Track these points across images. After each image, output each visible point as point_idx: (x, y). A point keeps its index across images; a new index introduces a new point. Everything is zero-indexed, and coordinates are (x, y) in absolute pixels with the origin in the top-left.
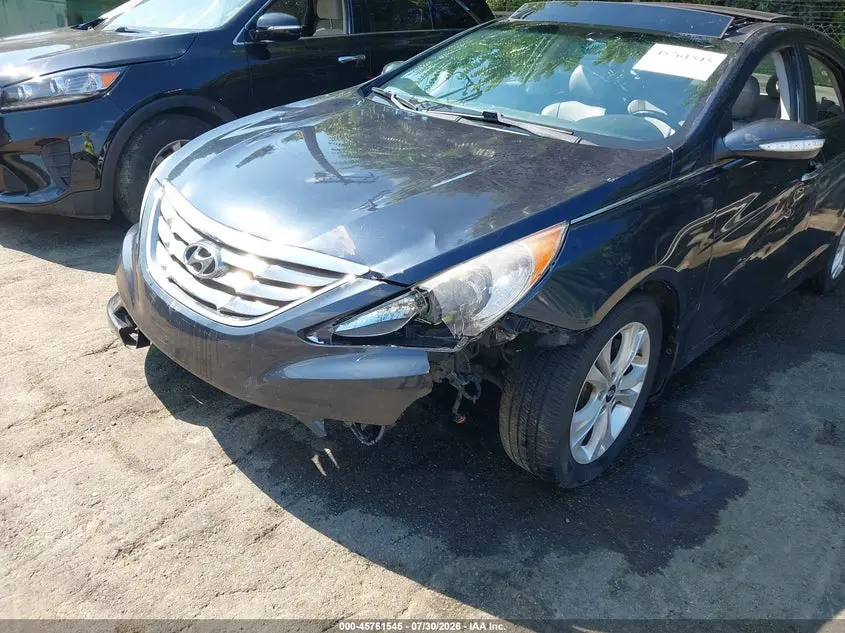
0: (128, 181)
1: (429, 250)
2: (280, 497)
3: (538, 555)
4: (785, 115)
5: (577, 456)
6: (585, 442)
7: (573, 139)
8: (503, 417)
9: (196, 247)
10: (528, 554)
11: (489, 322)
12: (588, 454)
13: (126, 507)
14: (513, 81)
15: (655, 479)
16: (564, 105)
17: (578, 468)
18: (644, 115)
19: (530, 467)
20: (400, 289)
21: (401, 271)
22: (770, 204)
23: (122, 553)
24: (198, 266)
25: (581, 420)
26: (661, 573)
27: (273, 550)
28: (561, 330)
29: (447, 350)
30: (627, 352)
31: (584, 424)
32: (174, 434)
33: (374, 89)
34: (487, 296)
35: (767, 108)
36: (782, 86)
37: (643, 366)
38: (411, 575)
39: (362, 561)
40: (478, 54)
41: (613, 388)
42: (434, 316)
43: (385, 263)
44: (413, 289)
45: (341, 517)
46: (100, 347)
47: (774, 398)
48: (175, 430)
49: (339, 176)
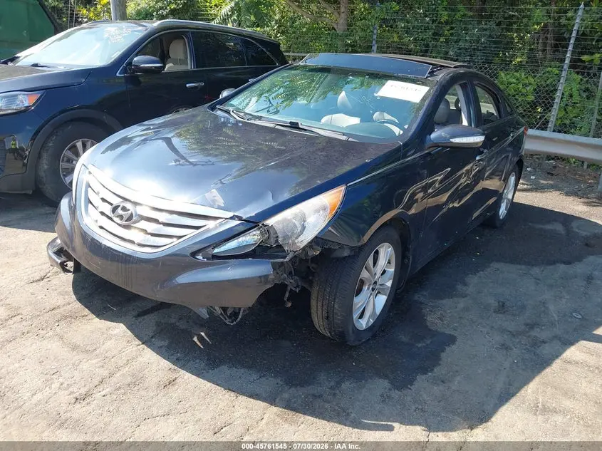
0: (46, 167)
1: (269, 202)
2: (176, 362)
3: (339, 383)
4: (465, 123)
5: (357, 325)
6: (361, 316)
7: (344, 138)
8: (313, 303)
9: (119, 206)
10: (332, 383)
11: (305, 243)
12: (363, 324)
13: (76, 374)
14: (301, 101)
15: (404, 339)
16: (334, 116)
17: (358, 332)
18: (384, 122)
19: (330, 332)
20: (252, 225)
21: (254, 214)
22: (459, 173)
23: (78, 401)
24: (121, 217)
25: (359, 301)
26: (410, 389)
27: (175, 393)
28: (345, 247)
29: (282, 260)
30: (382, 261)
31: (360, 304)
32: (100, 329)
33: (218, 107)
34: (304, 228)
35: (454, 118)
36: (462, 105)
37: (391, 270)
38: (264, 400)
39: (232, 394)
40: (276, 86)
41: (375, 283)
42: (272, 241)
43: (242, 210)
44: (260, 225)
45: (216, 370)
46: (38, 278)
47: (470, 290)
48: (101, 326)
49: (189, 162)
